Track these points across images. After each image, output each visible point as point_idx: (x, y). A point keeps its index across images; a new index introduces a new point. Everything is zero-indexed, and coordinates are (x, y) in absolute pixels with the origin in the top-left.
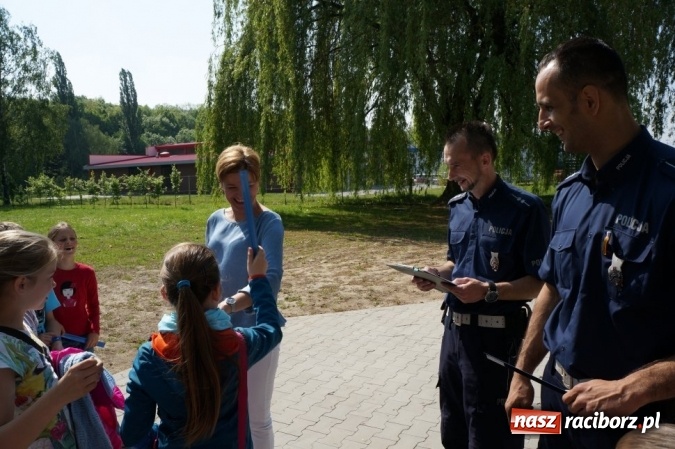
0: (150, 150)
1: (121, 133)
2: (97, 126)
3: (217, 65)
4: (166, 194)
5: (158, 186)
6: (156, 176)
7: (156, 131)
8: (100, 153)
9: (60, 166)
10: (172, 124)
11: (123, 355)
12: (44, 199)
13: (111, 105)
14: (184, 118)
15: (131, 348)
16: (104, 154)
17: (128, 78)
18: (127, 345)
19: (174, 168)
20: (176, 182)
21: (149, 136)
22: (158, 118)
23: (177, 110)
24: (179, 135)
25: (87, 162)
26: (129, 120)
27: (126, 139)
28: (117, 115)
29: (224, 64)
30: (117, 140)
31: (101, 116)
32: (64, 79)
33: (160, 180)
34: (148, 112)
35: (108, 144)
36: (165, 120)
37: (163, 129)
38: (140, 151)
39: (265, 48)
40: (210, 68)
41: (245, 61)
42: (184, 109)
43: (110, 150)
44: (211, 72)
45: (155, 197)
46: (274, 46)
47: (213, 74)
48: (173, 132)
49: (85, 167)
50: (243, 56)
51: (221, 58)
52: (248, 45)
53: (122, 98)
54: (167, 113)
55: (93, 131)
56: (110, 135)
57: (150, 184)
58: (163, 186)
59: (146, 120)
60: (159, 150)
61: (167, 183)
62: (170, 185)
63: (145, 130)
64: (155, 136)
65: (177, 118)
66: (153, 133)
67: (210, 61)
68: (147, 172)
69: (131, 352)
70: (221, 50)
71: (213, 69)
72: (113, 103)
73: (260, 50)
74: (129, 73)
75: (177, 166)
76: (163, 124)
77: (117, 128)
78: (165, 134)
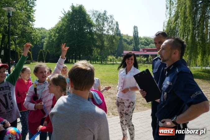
0: (141, 50)
1: (133, 44)
2: (126, 42)
3: (166, 24)
4: (147, 63)
5: (145, 61)
6: (144, 58)
7: (143, 44)
8: (126, 50)
9: (115, 53)
10: (148, 42)
11: (140, 107)
12: (112, 63)
13: (130, 36)
14: (151, 40)
15: (142, 106)
16: (128, 51)
17: (136, 28)
18: (141, 105)
19: (150, 56)
20: (150, 60)
21: (141, 46)
22: (144, 40)
23: (149, 38)
24: (150, 46)
25: (123, 53)
26: (135, 41)
27: (134, 47)
28: (132, 39)
29: (168, 24)
30: (131, 47)
31: (128, 40)
32: (118, 29)
33: (145, 59)
34: (141, 39)
35: (129, 48)
36: (146, 41)
37: (145, 44)
38: (138, 50)
39: (182, 19)
40: (164, 25)
41: (175, 23)
42: (152, 38)
43: (129, 50)
44: (164, 26)
45: (143, 64)
46: (186, 18)
47: (165, 27)
48: (148, 45)
49: (122, 54)
50: (175, 21)
51: (167, 22)
52: (177, 17)
53: (134, 34)
54: (146, 39)
55: (125, 44)
56: (130, 45)
57: (142, 60)
58: (146, 61)
59: (140, 41)
60: (144, 50)
61: (147, 60)
62: (148, 61)
63: (140, 44)
64: (142, 46)
65: (149, 41)
66: (142, 45)
67: (164, 23)
68: (142, 56)
69: (143, 107)
70: (168, 19)
71: (165, 26)
72: (131, 36)
73: (181, 19)
74: (137, 27)
75: (151, 55)
76: (145, 42)
77: (132, 43)
78: (145, 45)
